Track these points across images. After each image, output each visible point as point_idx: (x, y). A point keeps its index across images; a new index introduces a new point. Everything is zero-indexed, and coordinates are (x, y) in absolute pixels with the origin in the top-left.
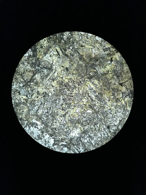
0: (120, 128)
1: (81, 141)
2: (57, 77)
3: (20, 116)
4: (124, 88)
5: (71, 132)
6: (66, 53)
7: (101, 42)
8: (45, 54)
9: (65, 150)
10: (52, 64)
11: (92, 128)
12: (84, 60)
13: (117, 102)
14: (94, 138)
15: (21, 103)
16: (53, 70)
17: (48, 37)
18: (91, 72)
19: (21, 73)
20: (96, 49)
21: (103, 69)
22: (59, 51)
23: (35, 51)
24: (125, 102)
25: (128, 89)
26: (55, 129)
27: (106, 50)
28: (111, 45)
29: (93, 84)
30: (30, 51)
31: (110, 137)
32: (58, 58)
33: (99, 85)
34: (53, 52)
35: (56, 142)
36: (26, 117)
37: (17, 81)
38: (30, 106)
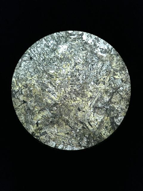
0: (20, 60)
1: (56, 41)
2: (88, 101)
3: (118, 58)
4: (21, 99)
5: (67, 49)
6: (82, 125)
7: (50, 140)
8: (102, 122)
9: (70, 32)
10: (94, 113)
11: (47, 55)
12: (64, 120)
13: (26, 85)
14: (44, 46)
15: (120, 71)
16: (93, 107)
17: (101, 138)
18: (56, 110)
19: (123, 99)
20: (54, 133)
21: (45, 114)
22: (89, 126)
23: (113, 123)
24: (19, 85)
25: (17, 98)
26: (83, 50)
27: (44, 133)
29: (52, 99)
32: (89, 119)
33: (46, 99)
34: (95, 124)
35: (80, 37)
36: (113, 58)
37: (126, 92)
38: (110, 69)
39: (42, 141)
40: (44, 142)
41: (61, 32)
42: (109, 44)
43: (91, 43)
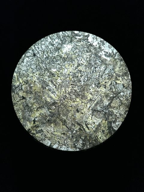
0: (23, 56)
1: (61, 40)
2: (88, 103)
4: (20, 95)
5: (72, 49)
6: (79, 127)
7: (46, 138)
8: (99, 125)
9: (76, 32)
10: (92, 116)
11: (51, 53)
12: (61, 120)
13: (27, 81)
14: (49, 44)
15: (122, 76)
16: (92, 110)
17: (97, 141)
18: (54, 109)
19: (123, 105)
20: (50, 132)
21: (43, 112)
22: (86, 128)
23: (110, 127)
24: (19, 80)
25: (17, 94)
26: (87, 51)
27: (40, 131)
29: (51, 98)
32: (87, 121)
33: (46, 97)
34: (92, 127)
35: (86, 39)
36: (116, 63)
37: (126, 98)
38: (113, 73)
39: (38, 139)
40: (40, 140)
41: (66, 32)
42: (114, 48)
43: (96, 45)
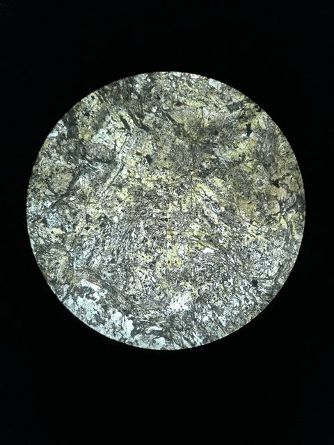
0: (282, 282)
1: (195, 320)
2: (127, 179)
3: (52, 275)
4: (283, 190)
5: (170, 301)
6: (144, 122)
7: (220, 91)
8: (96, 128)
9: (161, 344)
10: (115, 150)
11: (218, 289)
12: (186, 136)
13: (269, 224)
14: (223, 309)
15: (50, 245)
16: (116, 163)
17: (101, 90)
18: (204, 161)
19: (44, 178)
20: (210, 107)
21: (230, 152)
22: (127, 119)
23: (72, 124)
24: (287, 223)
25: (292, 193)
26: (134, 298)
27: (234, 108)
28: (244, 96)
29: (212, 187)
30: (60, 125)
31: (261, 305)
32: (126, 135)
33: (224, 188)
34: (113, 122)
35: (138, 326)
36: (66, 275)
37: (37, 195)
38: (72, 250)
